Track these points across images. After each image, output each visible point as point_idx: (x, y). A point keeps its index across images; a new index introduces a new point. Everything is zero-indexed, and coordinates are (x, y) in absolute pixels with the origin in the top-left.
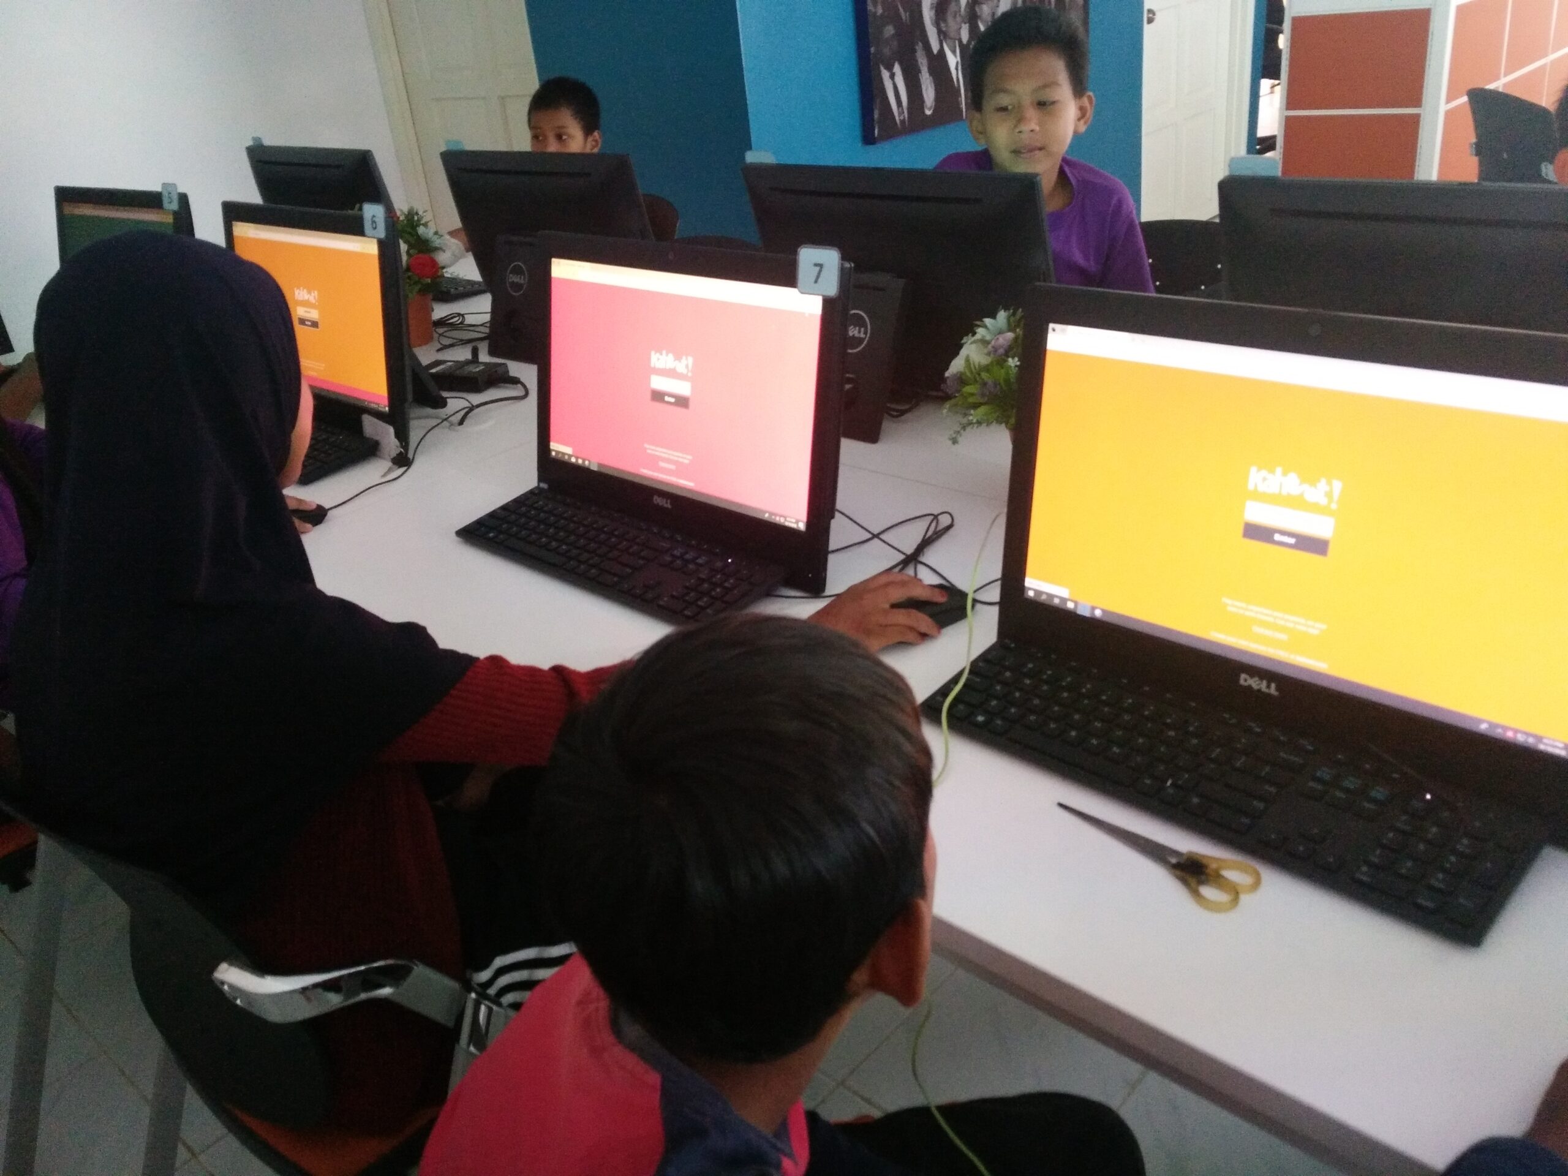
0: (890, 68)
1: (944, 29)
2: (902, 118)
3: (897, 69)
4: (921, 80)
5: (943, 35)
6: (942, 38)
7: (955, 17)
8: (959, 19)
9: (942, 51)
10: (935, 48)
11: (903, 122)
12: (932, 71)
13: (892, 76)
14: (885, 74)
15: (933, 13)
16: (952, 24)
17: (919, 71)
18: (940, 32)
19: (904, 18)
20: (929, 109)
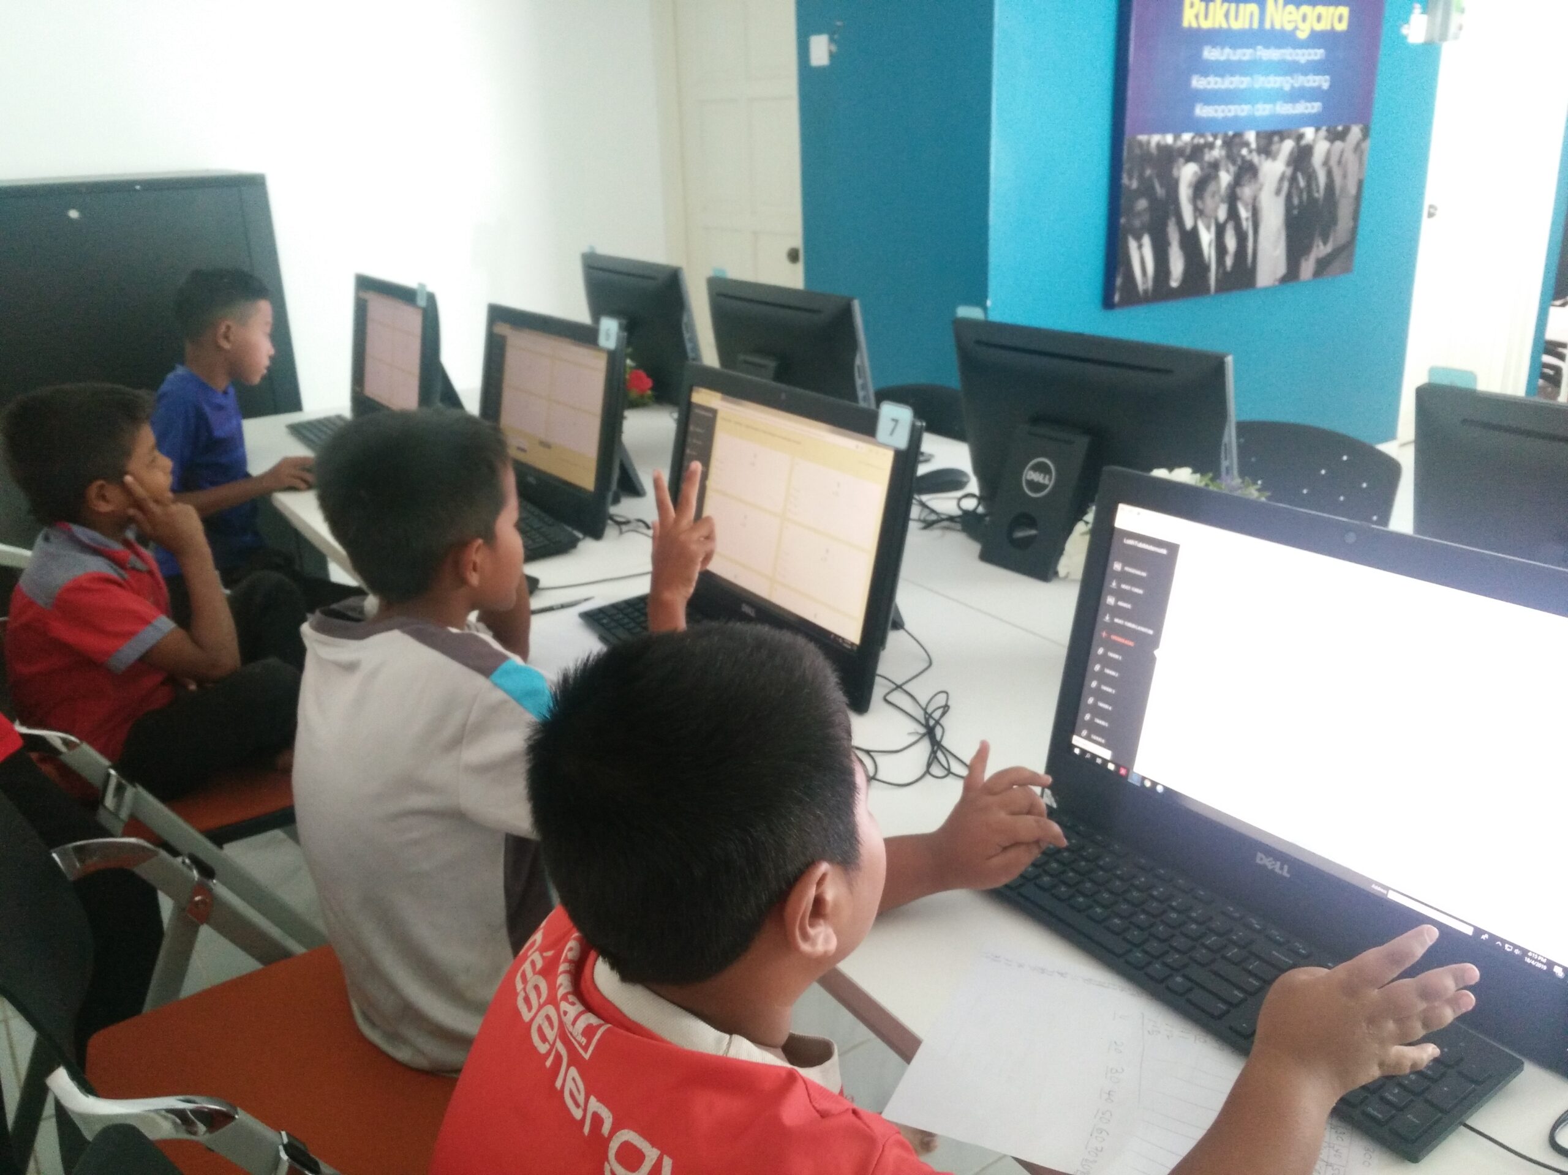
0: (1138, 238)
1: (1200, 207)
2: (1145, 288)
4: (1170, 254)
6: (1197, 215)
7: (1213, 196)
8: (1217, 198)
11: (1146, 292)
12: (1183, 245)
14: (1133, 244)
15: (1190, 191)
16: (1209, 202)
17: (1170, 245)
18: (1196, 209)
19: (1159, 193)
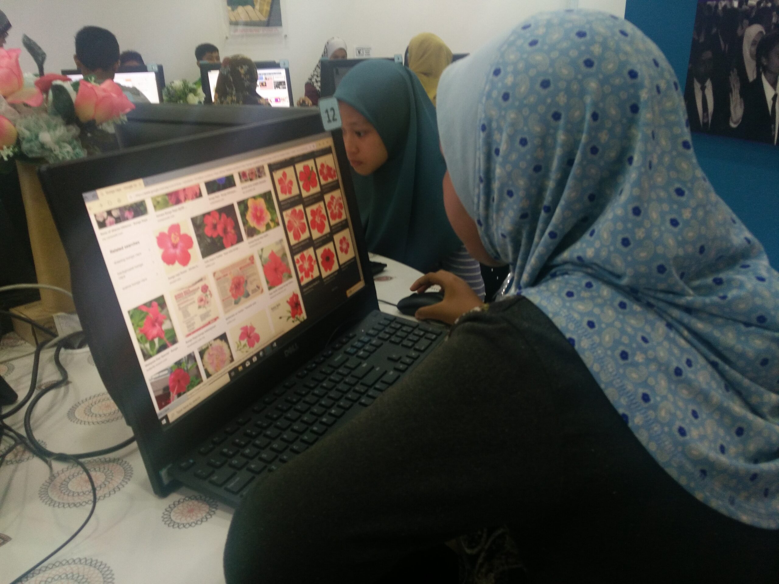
0: (702, 82)
1: (765, 64)
2: (705, 121)
3: (709, 84)
4: (731, 99)
5: (761, 68)
6: (761, 70)
9: (758, 81)
10: (751, 76)
11: (706, 124)
12: (742, 94)
13: (703, 88)
14: (697, 85)
15: (754, 49)
16: (775, 60)
17: (730, 91)
18: (759, 65)
19: (723, 47)
20: (735, 123)
